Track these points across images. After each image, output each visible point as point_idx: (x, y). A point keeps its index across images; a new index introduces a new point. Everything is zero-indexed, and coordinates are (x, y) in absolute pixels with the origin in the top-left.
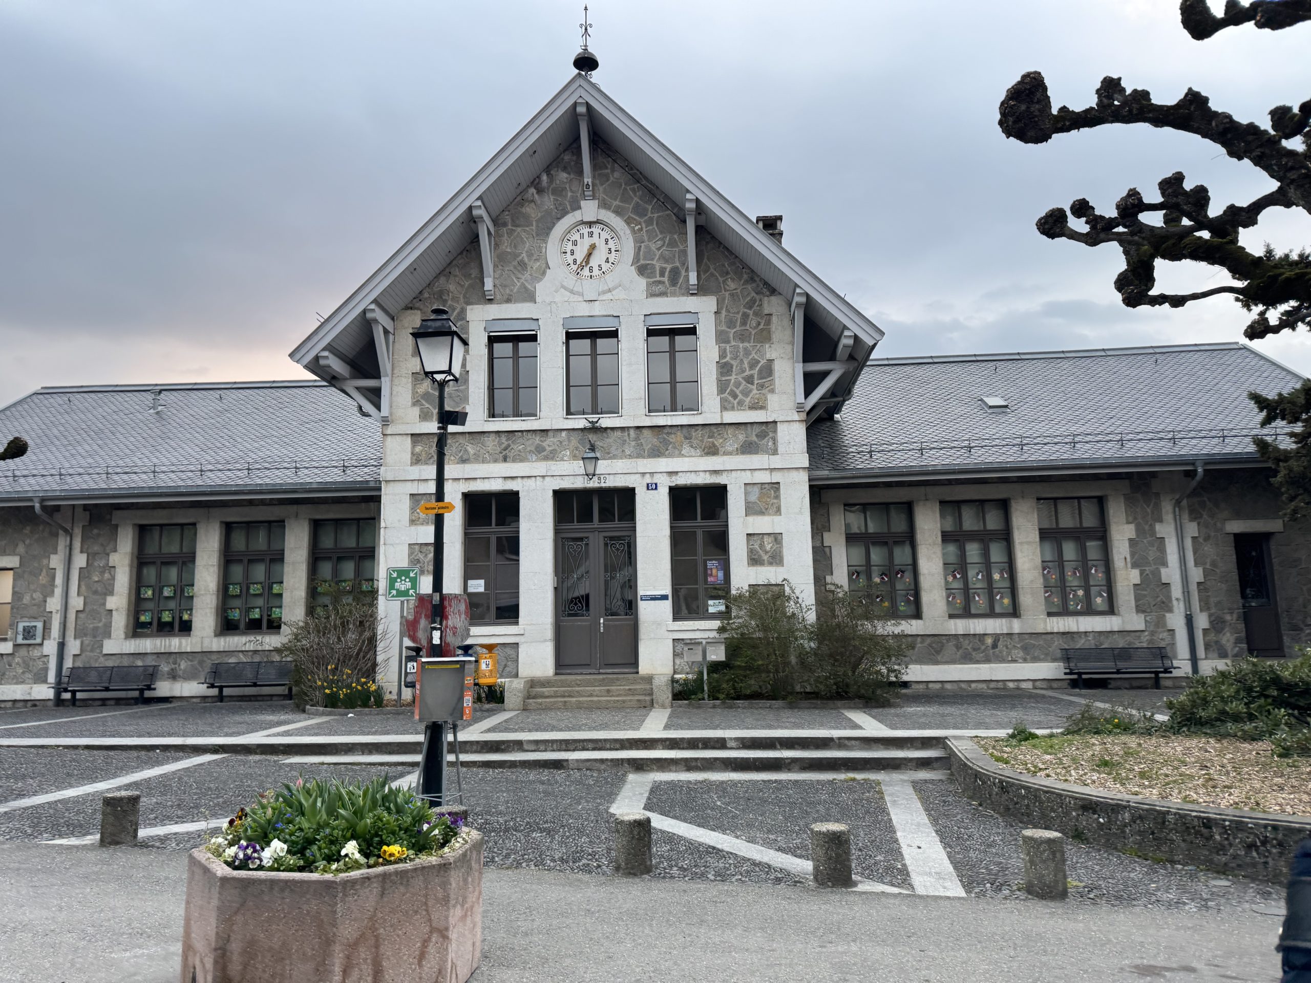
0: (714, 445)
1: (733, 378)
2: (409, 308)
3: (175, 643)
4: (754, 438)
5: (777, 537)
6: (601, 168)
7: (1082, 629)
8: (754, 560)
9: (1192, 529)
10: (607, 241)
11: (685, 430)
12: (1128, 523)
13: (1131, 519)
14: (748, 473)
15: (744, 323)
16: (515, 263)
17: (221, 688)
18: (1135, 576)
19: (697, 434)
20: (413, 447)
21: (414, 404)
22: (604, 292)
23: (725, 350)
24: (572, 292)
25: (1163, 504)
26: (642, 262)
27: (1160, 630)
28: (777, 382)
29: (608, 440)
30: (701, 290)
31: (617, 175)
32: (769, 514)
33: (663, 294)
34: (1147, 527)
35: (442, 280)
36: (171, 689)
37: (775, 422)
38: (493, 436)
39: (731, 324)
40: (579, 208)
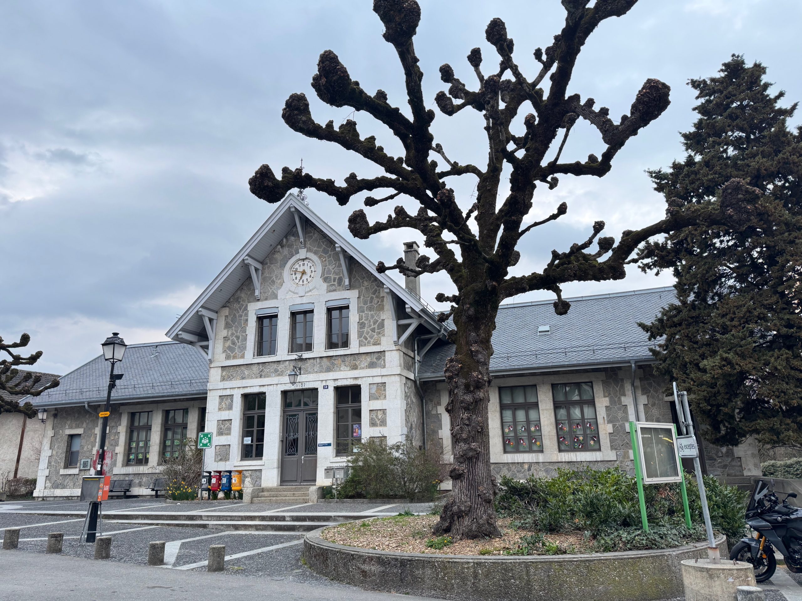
0: (356, 365)
1: (365, 330)
2: (224, 306)
3: (142, 469)
4: (375, 360)
5: (384, 411)
6: (309, 233)
7: (579, 460)
8: (373, 424)
9: (643, 400)
10: (310, 267)
11: (342, 357)
12: (605, 397)
13: (607, 394)
14: (371, 378)
15: (371, 302)
16: (270, 281)
17: (157, 491)
18: (609, 428)
19: (347, 359)
20: (222, 372)
21: (224, 352)
22: (308, 292)
23: (362, 316)
24: (294, 293)
25: (625, 385)
26: (326, 276)
27: (626, 460)
28: (386, 330)
29: (307, 365)
30: (351, 287)
31: (316, 235)
32: (381, 399)
33: (335, 290)
34: (616, 399)
35: (239, 292)
36: (139, 492)
37: (384, 351)
38: (256, 365)
39: (365, 303)
40: (298, 253)
